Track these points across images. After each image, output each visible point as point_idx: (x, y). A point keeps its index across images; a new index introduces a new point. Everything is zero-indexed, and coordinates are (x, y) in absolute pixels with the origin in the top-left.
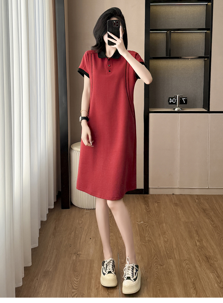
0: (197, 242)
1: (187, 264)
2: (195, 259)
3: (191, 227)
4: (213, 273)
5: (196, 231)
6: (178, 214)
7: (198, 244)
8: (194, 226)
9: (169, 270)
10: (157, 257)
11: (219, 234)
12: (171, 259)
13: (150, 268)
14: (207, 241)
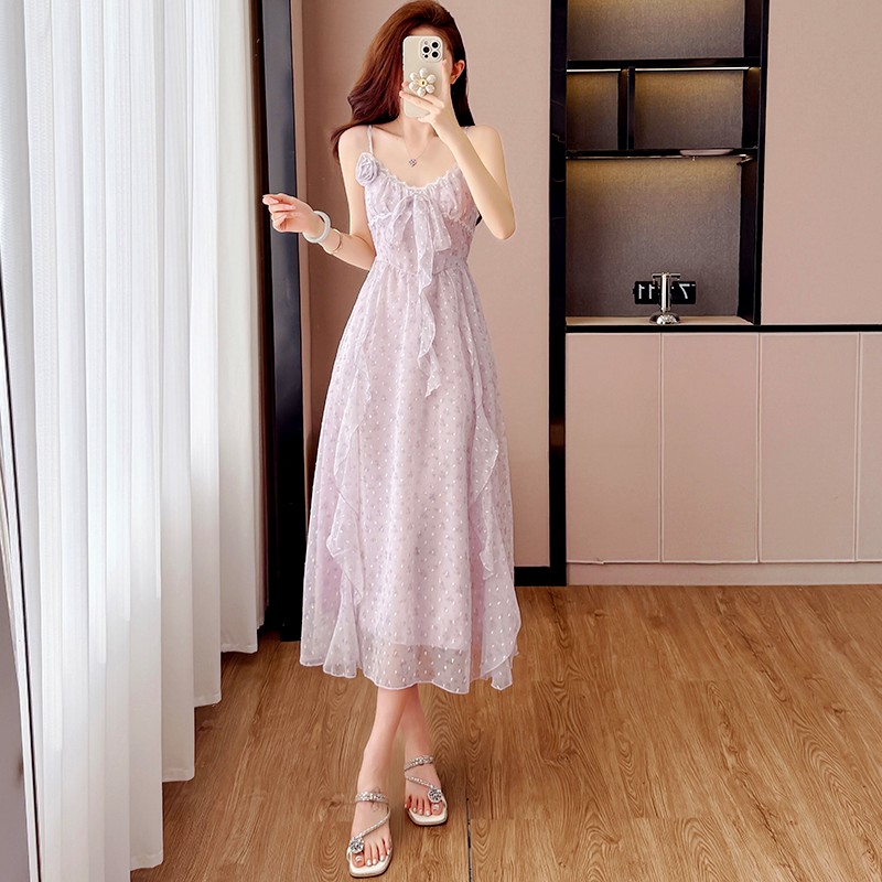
0: (726, 754)
1: (695, 833)
2: (722, 817)
3: (705, 700)
4: (784, 866)
5: (724, 715)
6: (664, 654)
7: (731, 760)
8: (717, 699)
9: (636, 855)
10: (596, 811)
11: (799, 725)
12: (642, 815)
13: (574, 852)
14: (761, 749)
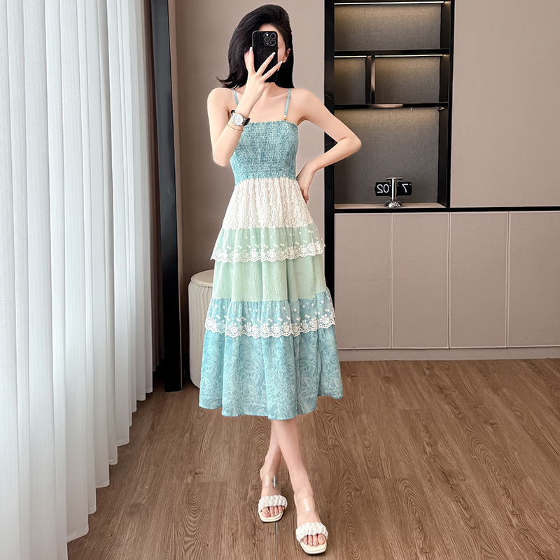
0: (426, 447)
1: (406, 486)
2: (422, 477)
3: (414, 419)
4: (457, 502)
5: (426, 426)
6: (392, 396)
7: (428, 449)
8: (422, 418)
9: (371, 497)
10: (349, 476)
11: (469, 431)
12: (375, 477)
13: (336, 496)
14: (447, 444)
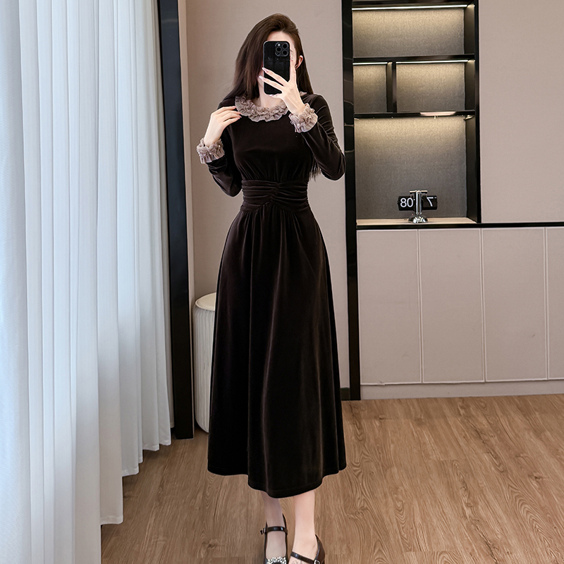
0: (465, 508)
1: (446, 562)
2: (463, 550)
5: (464, 482)
6: (424, 443)
7: (468, 512)
8: (459, 471)
10: (381, 549)
12: (411, 550)
